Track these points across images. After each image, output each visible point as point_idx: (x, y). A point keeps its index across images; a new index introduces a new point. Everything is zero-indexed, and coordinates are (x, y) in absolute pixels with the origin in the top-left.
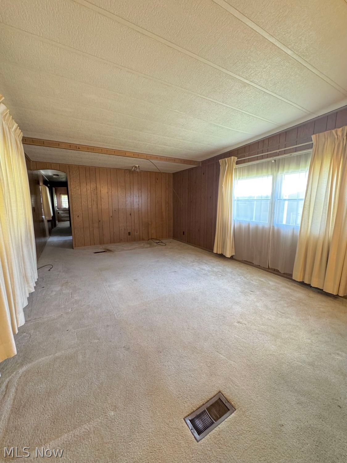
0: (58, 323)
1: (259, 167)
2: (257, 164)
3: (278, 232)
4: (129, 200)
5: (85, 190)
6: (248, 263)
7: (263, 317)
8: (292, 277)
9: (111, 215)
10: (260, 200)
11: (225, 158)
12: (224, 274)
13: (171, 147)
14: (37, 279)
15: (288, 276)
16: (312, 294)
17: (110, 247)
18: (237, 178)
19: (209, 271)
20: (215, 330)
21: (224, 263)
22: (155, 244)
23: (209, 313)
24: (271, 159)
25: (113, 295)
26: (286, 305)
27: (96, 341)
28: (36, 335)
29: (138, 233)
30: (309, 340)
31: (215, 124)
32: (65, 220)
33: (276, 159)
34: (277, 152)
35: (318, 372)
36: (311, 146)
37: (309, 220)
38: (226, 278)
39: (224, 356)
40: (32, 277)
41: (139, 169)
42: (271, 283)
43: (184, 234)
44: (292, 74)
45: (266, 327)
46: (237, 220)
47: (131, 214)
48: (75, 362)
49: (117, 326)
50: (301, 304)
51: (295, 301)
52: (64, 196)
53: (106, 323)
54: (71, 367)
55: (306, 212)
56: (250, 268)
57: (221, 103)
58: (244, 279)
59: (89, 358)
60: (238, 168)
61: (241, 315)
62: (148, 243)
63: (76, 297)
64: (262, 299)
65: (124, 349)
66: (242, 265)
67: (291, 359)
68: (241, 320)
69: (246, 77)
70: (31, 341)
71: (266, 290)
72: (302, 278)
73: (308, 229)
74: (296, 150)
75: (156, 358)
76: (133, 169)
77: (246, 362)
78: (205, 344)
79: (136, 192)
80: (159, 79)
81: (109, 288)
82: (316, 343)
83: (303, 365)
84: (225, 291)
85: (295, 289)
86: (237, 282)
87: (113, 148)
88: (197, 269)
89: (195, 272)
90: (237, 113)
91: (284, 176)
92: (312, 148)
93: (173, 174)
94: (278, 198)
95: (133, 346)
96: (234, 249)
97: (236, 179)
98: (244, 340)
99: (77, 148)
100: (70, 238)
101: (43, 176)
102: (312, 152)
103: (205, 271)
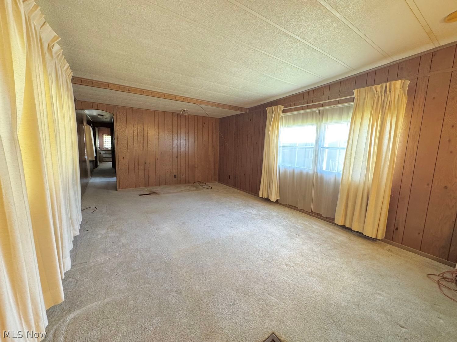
0: (105, 268)
1: (305, 117)
2: (303, 114)
3: (322, 178)
4: (176, 142)
5: (132, 131)
6: (292, 207)
7: (310, 259)
8: (334, 221)
9: (157, 157)
10: (305, 147)
11: (271, 106)
12: (270, 218)
13: (221, 94)
14: (82, 222)
15: (330, 220)
16: (353, 238)
17: (155, 189)
18: (283, 125)
19: (255, 215)
20: (265, 272)
21: (270, 207)
22: (201, 187)
23: (258, 256)
24: (316, 109)
25: (161, 239)
26: (330, 248)
27: (147, 285)
28: (83, 280)
29: (184, 176)
30: (353, 281)
31: (265, 74)
32: (107, 161)
33: (320, 110)
34: (321, 103)
35: (362, 311)
36: (353, 100)
37: (350, 167)
38: (272, 222)
39: (275, 298)
40: (77, 219)
41: (187, 113)
42: (315, 227)
43: (229, 178)
44: (339, 34)
45: (312, 269)
46: (282, 166)
47: (177, 157)
48: (126, 307)
49: (167, 269)
50: (343, 247)
51: (338, 244)
52: (106, 136)
53: (157, 267)
54: (122, 312)
55: (348, 161)
56: (294, 212)
57: (273, 56)
58: (289, 223)
59: (141, 303)
60: (284, 116)
61: (288, 257)
62: (194, 186)
63: (124, 241)
64: (307, 242)
65: (176, 293)
66: (287, 209)
67: (338, 300)
68: (289, 263)
69: (298, 34)
70: (78, 287)
71: (310, 234)
72: (343, 222)
73: (349, 176)
74: (339, 102)
75: (209, 302)
76: (181, 113)
77: (296, 303)
78: (256, 286)
79: (183, 136)
80: (216, 30)
81: (157, 232)
82: (360, 284)
83: (349, 305)
84: (272, 234)
85: (337, 232)
86: (283, 226)
87: (163, 92)
88: (244, 212)
89: (242, 216)
90: (286, 65)
91: (327, 126)
92: (354, 101)
93: (221, 119)
94: (322, 147)
95: (185, 290)
96: (279, 194)
97: (282, 127)
98: (293, 282)
99: (127, 89)
100: (114, 179)
101: (87, 116)
102: (353, 105)
103: (252, 214)
